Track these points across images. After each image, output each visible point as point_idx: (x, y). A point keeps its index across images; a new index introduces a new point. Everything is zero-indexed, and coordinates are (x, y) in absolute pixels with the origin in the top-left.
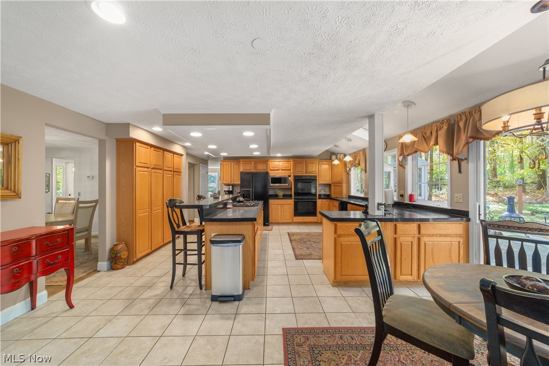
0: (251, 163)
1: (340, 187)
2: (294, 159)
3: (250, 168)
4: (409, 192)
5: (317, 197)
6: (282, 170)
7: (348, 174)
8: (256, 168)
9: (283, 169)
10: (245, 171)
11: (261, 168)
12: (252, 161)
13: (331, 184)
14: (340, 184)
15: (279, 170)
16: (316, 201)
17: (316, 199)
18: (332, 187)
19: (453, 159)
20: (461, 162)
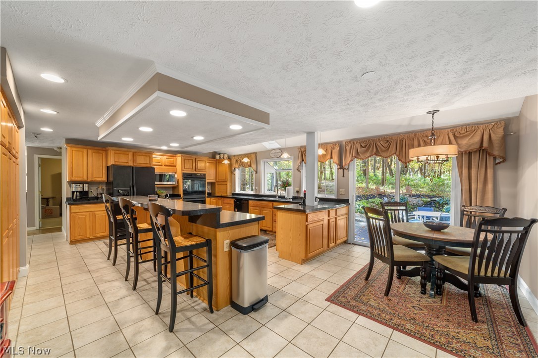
0: (128, 154)
1: (225, 186)
2: (184, 155)
3: (126, 160)
4: (304, 188)
5: (206, 195)
6: (165, 165)
7: (232, 173)
8: (134, 161)
9: (167, 164)
10: (117, 163)
11: (141, 161)
12: (129, 152)
13: (214, 183)
14: (225, 183)
15: (161, 165)
16: (205, 200)
17: (205, 198)
18: (217, 186)
19: (340, 168)
20: (345, 170)
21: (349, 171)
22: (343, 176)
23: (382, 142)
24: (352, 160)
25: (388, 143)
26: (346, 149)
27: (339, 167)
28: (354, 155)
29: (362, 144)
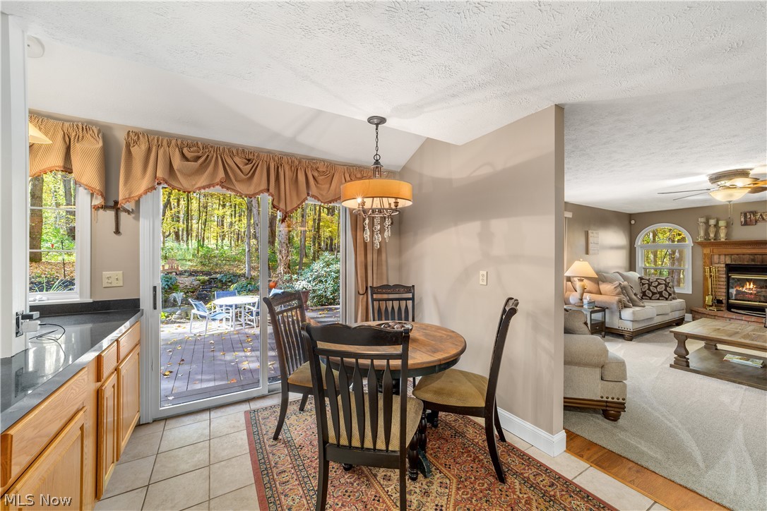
19: (105, 207)
20: (123, 215)
21: (137, 218)
22: (117, 232)
23: (237, 160)
24: (153, 188)
25: (251, 165)
26: (129, 153)
27: (98, 201)
28: (159, 174)
29: (185, 151)
